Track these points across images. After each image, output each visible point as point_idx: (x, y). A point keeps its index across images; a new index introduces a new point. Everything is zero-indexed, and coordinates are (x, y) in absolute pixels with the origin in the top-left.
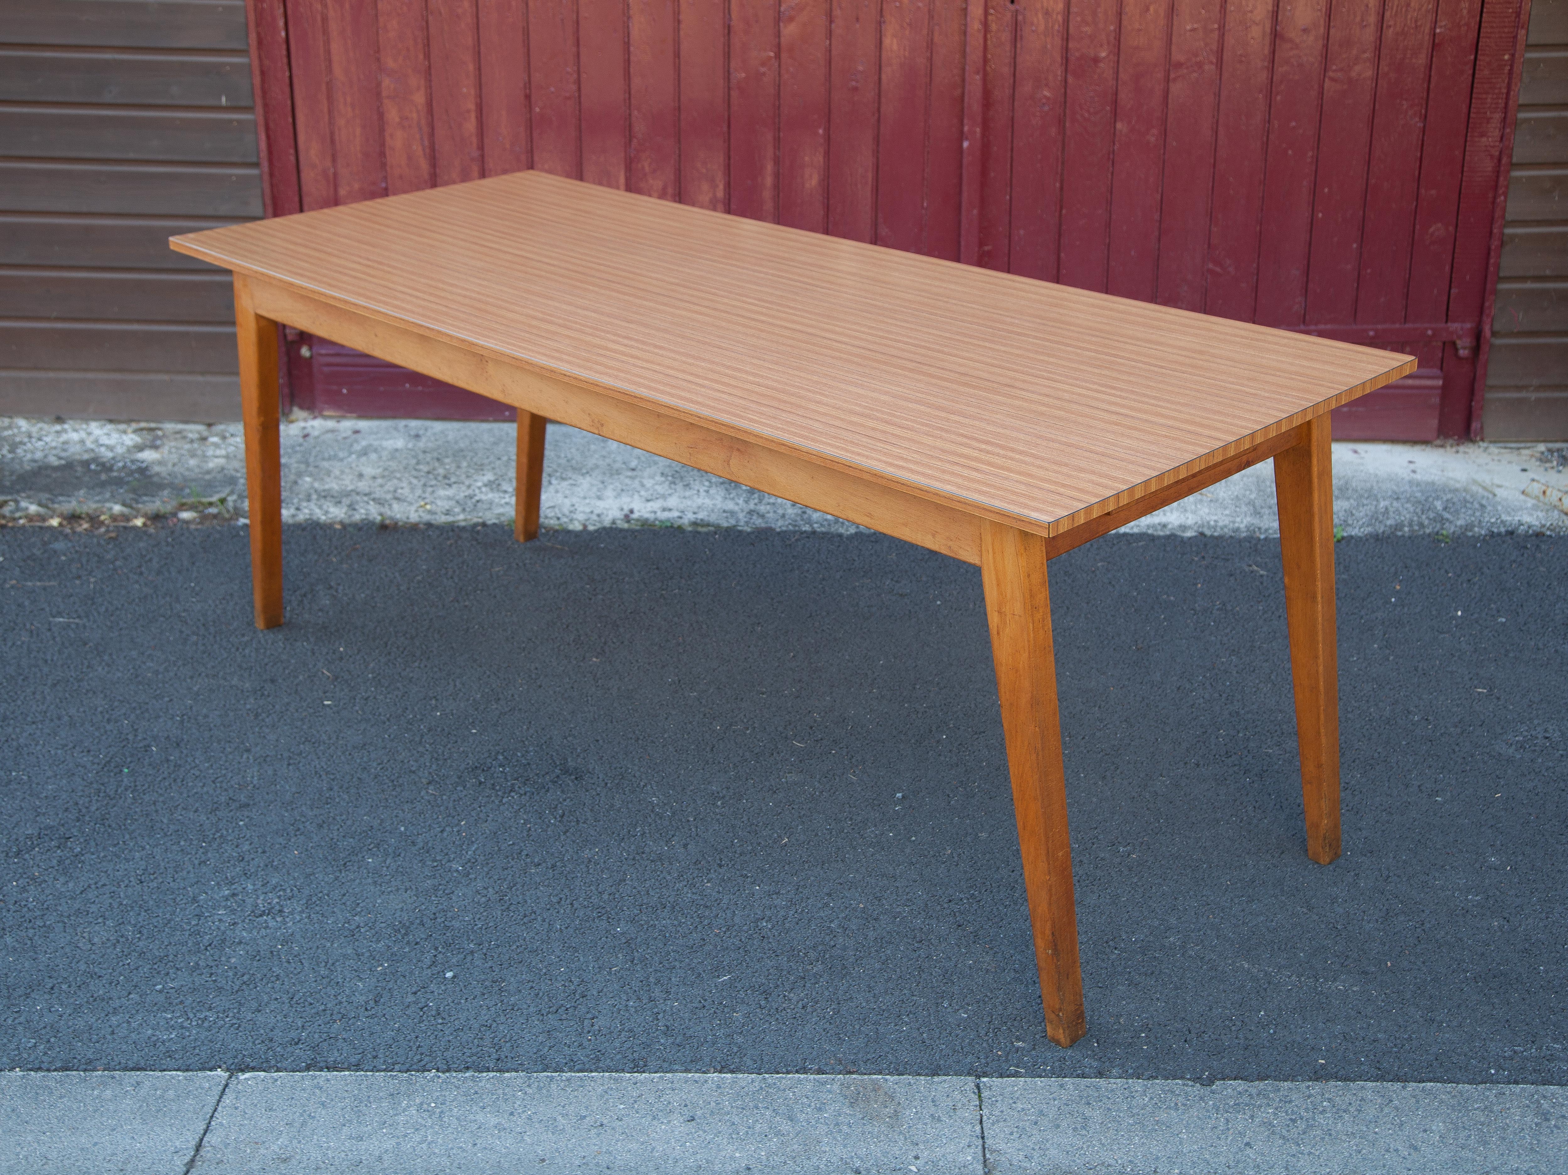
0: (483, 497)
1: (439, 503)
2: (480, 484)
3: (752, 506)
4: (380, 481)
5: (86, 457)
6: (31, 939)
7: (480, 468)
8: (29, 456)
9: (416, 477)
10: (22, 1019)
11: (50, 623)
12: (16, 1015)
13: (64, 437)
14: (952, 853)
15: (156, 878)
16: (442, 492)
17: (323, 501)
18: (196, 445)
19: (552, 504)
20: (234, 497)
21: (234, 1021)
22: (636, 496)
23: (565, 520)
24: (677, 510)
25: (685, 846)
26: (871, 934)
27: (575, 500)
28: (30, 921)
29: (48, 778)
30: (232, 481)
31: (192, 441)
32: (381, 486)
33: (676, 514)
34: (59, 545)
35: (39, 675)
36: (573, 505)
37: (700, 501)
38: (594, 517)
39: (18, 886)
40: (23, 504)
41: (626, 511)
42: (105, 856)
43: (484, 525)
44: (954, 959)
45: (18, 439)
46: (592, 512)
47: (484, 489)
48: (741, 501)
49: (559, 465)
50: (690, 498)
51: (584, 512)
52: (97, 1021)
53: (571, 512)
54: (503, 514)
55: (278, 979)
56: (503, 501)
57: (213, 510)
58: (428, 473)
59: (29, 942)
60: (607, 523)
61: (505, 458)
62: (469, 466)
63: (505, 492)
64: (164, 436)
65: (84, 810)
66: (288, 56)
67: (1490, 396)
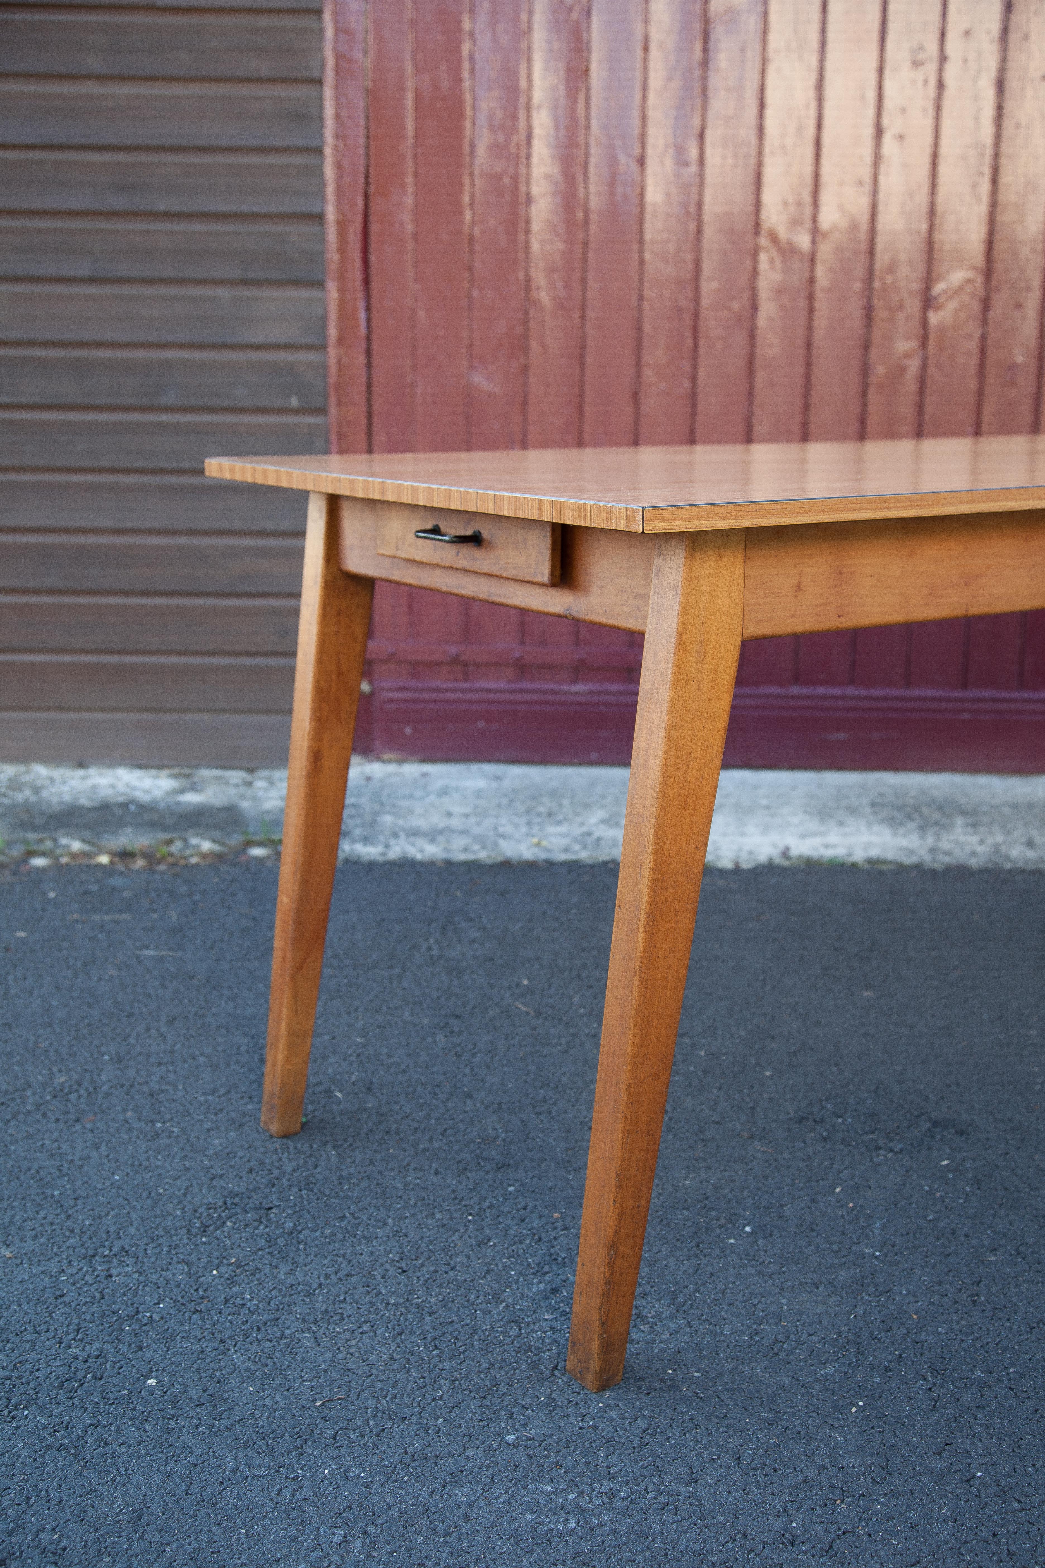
0: (603, 834)
1: (553, 839)
2: (594, 821)
3: (930, 842)
4: (474, 819)
5: (121, 799)
6: (270, 1357)
7: (587, 806)
8: (56, 798)
9: (515, 815)
10: (305, 1492)
11: (138, 956)
12: (295, 1485)
13: (92, 781)
15: (422, 1265)
16: (551, 829)
17: (412, 839)
18: (243, 788)
21: (663, 1499)
22: (786, 833)
24: (843, 847)
28: (259, 1329)
29: (209, 1130)
31: (238, 785)
32: (478, 824)
33: (842, 851)
34: (117, 881)
35: (145, 1010)
37: (864, 838)
38: (745, 855)
39: (221, 1276)
40: (63, 842)
41: (782, 847)
42: (333, 1234)
45: (39, 783)
46: (741, 849)
47: (600, 826)
48: (915, 838)
50: (852, 834)
51: (730, 849)
52: (431, 1495)
55: (697, 1426)
58: (528, 810)
59: (269, 1362)
60: (763, 860)
62: (572, 804)
64: (203, 781)
65: (276, 1172)
66: (369, 353)
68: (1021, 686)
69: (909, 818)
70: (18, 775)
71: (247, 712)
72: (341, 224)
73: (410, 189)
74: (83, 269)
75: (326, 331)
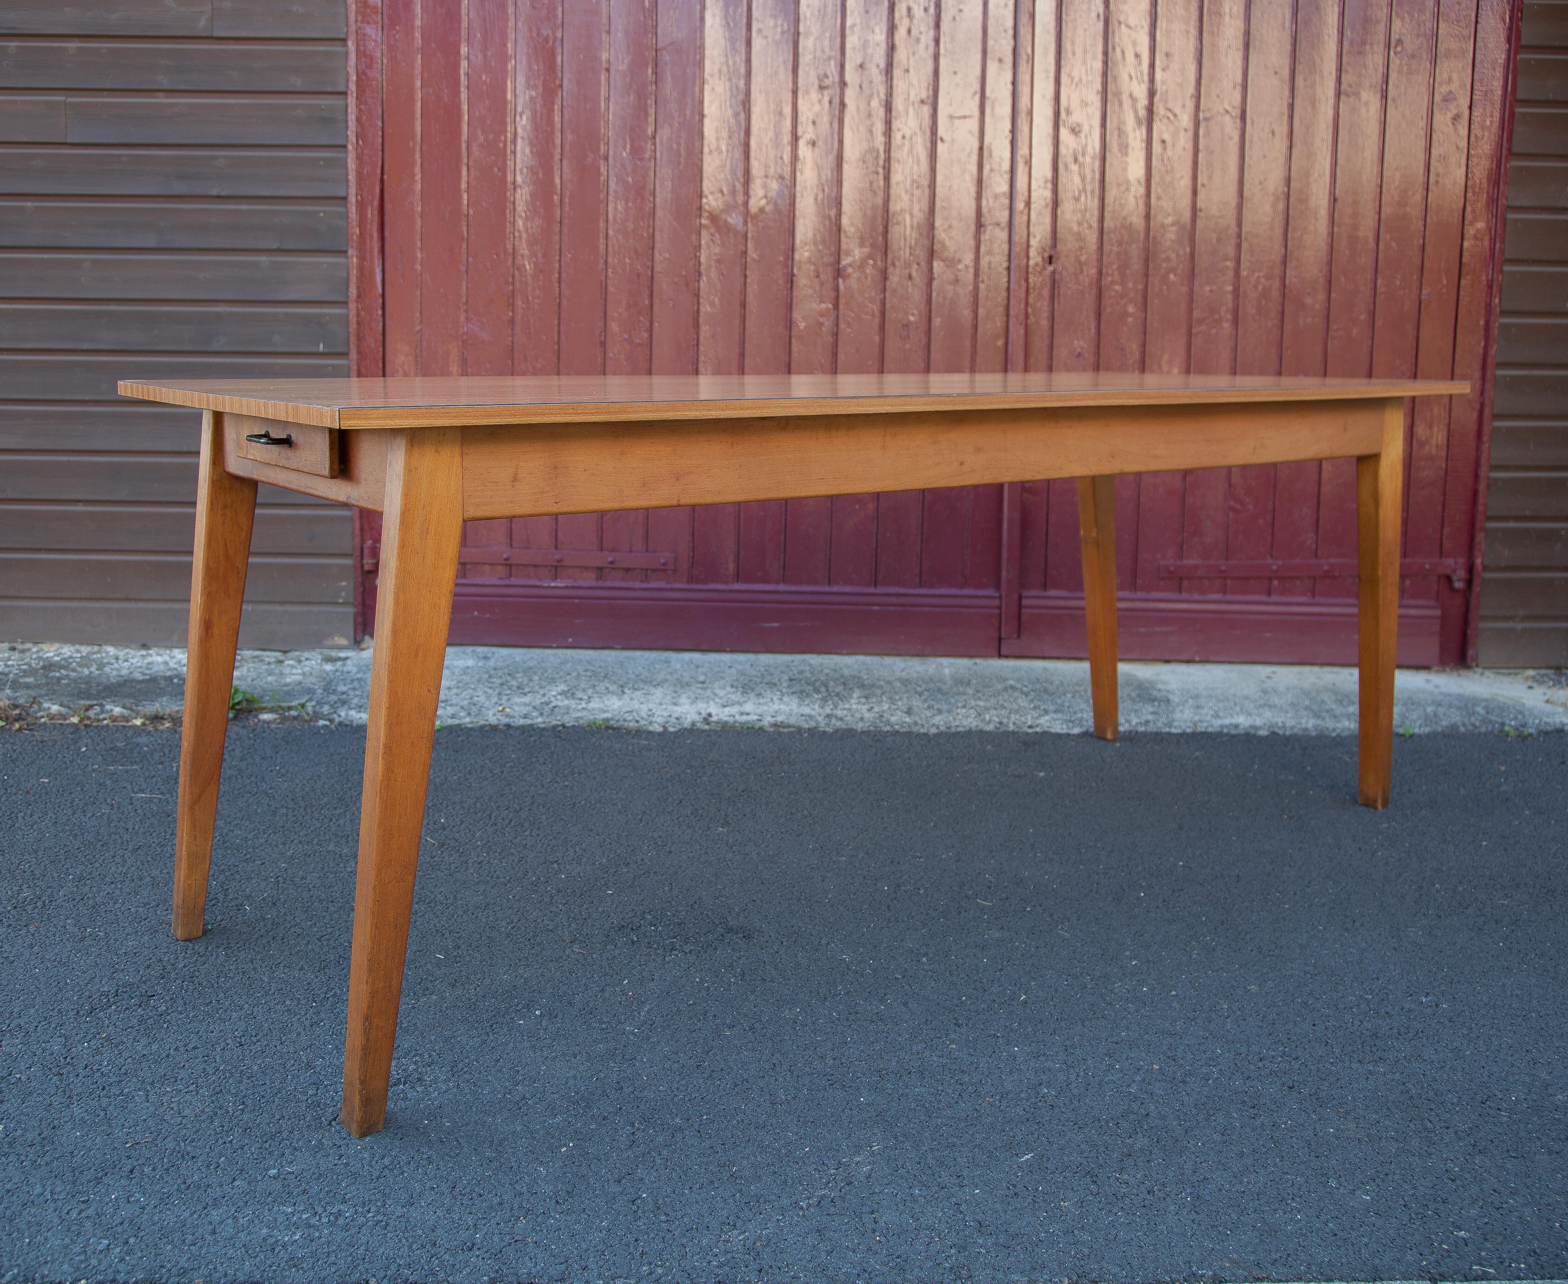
0: (560, 704)
1: (516, 708)
2: (554, 693)
3: (828, 710)
4: (455, 691)
5: (169, 673)
6: (105, 1110)
7: (553, 681)
8: (115, 673)
9: (491, 688)
10: (91, 1212)
11: (131, 799)
12: (83, 1206)
13: (149, 659)
14: (1230, 1008)
15: (258, 1041)
16: (517, 700)
18: (273, 666)
19: (629, 709)
20: (313, 703)
21: (380, 1218)
22: (711, 703)
23: (644, 722)
24: (755, 714)
27: (651, 706)
28: (104, 1089)
29: (128, 934)
30: (310, 691)
31: (269, 663)
32: (457, 695)
33: (755, 718)
34: (143, 740)
35: (119, 841)
36: (650, 710)
37: (776, 707)
38: (673, 720)
39: (89, 1048)
40: (108, 707)
41: (704, 714)
42: (195, 1016)
43: (563, 726)
45: (106, 661)
46: (670, 716)
47: (559, 697)
48: (816, 707)
49: (629, 679)
50: (765, 704)
51: (662, 716)
52: (191, 1215)
53: (649, 716)
54: (581, 718)
55: (430, 1163)
56: (580, 707)
57: (294, 713)
58: (502, 684)
59: (102, 1114)
60: (687, 724)
61: (575, 674)
62: (540, 679)
63: (581, 699)
64: (242, 659)
65: (169, 967)
66: (383, 308)
67: (1482, 625)
68: (920, 584)
69: (817, 691)
70: (89, 653)
71: (282, 603)
72: (361, 206)
73: (418, 177)
74: (152, 241)
75: (347, 290)
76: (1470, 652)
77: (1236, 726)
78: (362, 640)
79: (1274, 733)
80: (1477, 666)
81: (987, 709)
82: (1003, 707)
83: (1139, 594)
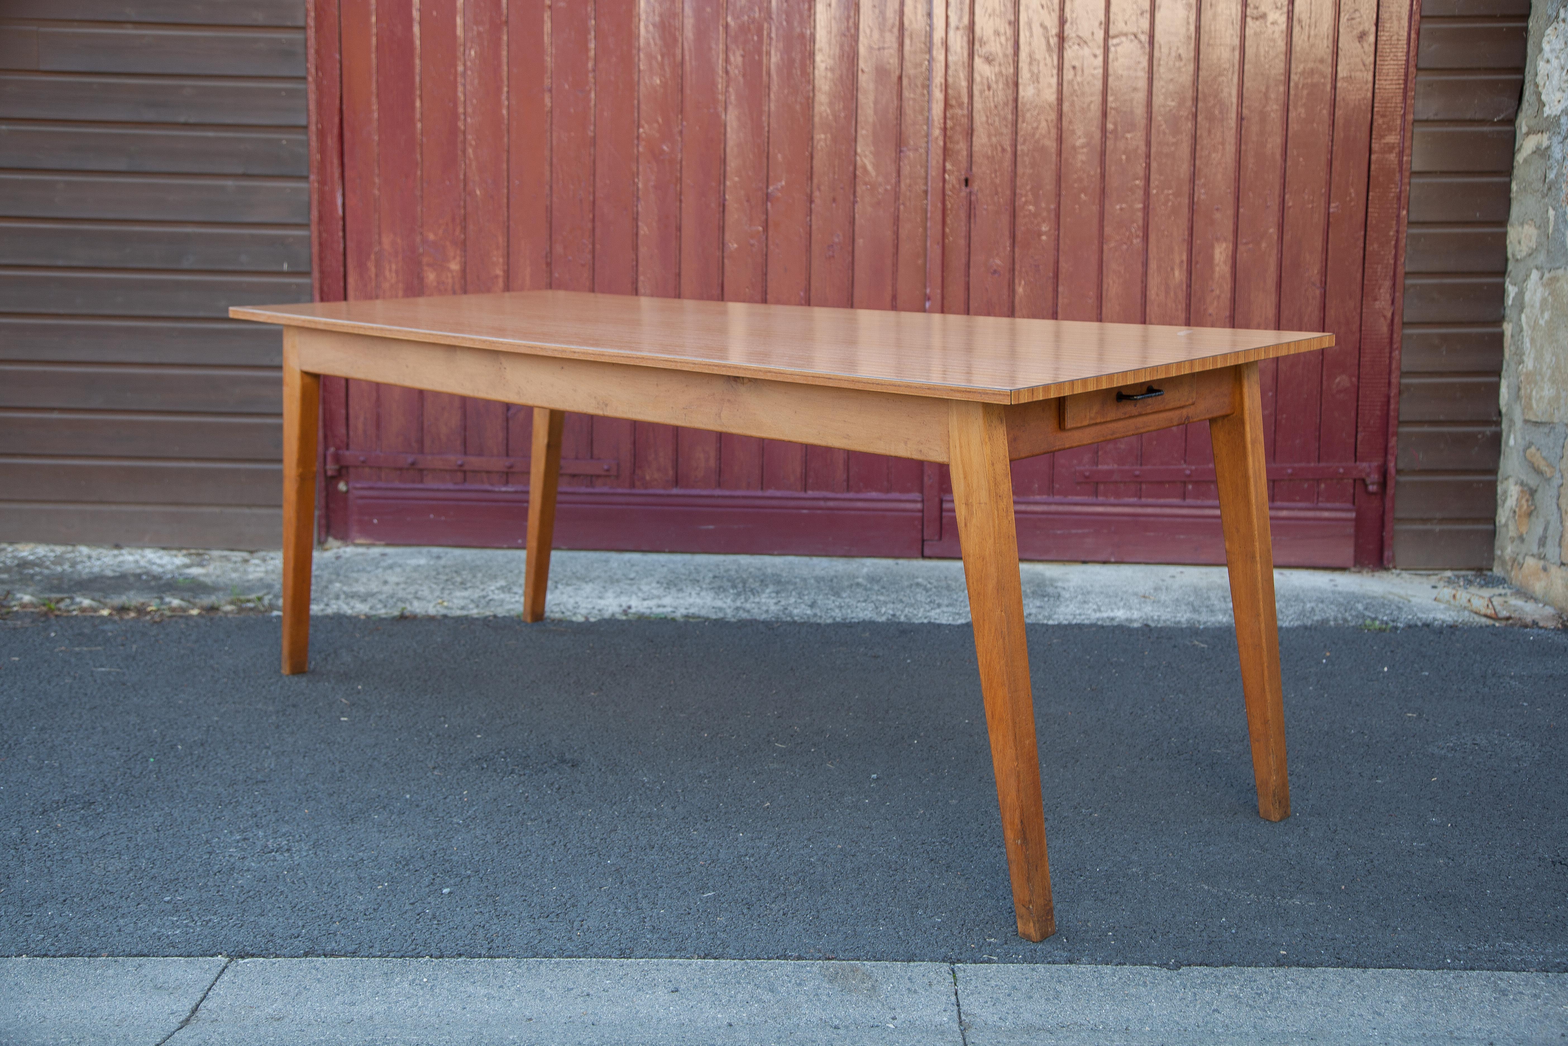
0: (496, 597)
1: (455, 601)
2: (493, 588)
3: (738, 604)
4: (402, 586)
5: (138, 571)
6: (48, 868)
7: (495, 577)
8: (87, 570)
9: (436, 583)
10: (33, 921)
11: (92, 672)
12: (27, 918)
13: (121, 558)
14: (924, 813)
16: (458, 594)
17: (350, 600)
18: (238, 565)
19: (557, 602)
20: (270, 596)
21: (237, 923)
22: (634, 597)
23: (568, 613)
24: (671, 606)
25: (674, 808)
26: (849, 865)
27: (578, 599)
28: (49, 857)
29: (78, 765)
30: (269, 587)
31: (235, 562)
32: (404, 589)
33: (669, 609)
34: (108, 627)
35: (78, 703)
36: (577, 603)
37: (691, 600)
38: (596, 612)
39: (40, 833)
40: (78, 599)
41: (625, 606)
42: (126, 815)
43: (495, 616)
44: (927, 883)
45: (79, 559)
46: (594, 608)
47: (496, 592)
48: (729, 601)
49: (565, 576)
50: (682, 598)
51: (586, 608)
52: (105, 923)
53: (574, 608)
54: (513, 610)
55: (282, 895)
56: (513, 600)
57: (251, 605)
58: (447, 580)
59: (46, 870)
60: (607, 615)
61: (516, 571)
62: (484, 576)
63: (516, 593)
64: (211, 558)
65: (109, 785)
66: (344, 230)
67: (1399, 527)
68: (848, 489)
69: (734, 587)
70: (64, 553)
71: (249, 506)
72: (322, 134)
73: (375, 107)
74: (122, 165)
75: (309, 213)
76: (1387, 554)
77: (1113, 619)
78: (325, 541)
79: (1147, 625)
80: (1395, 568)
81: (885, 603)
82: (901, 601)
83: (1057, 498)
